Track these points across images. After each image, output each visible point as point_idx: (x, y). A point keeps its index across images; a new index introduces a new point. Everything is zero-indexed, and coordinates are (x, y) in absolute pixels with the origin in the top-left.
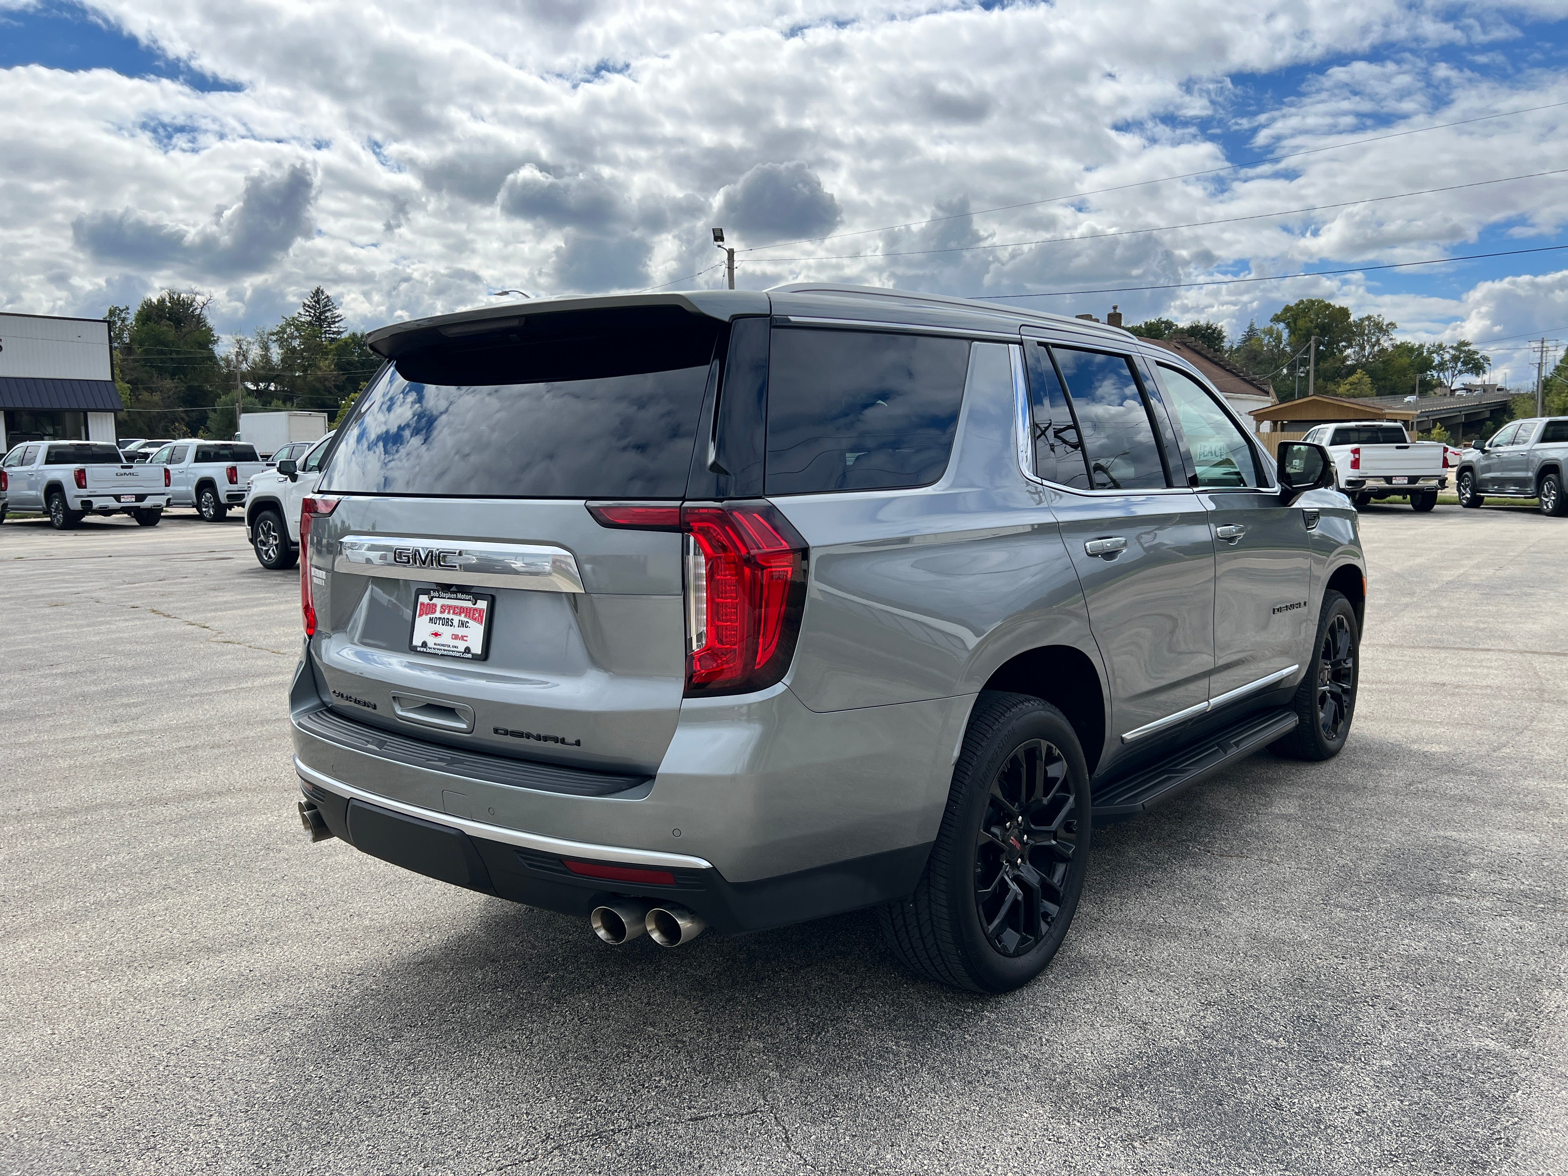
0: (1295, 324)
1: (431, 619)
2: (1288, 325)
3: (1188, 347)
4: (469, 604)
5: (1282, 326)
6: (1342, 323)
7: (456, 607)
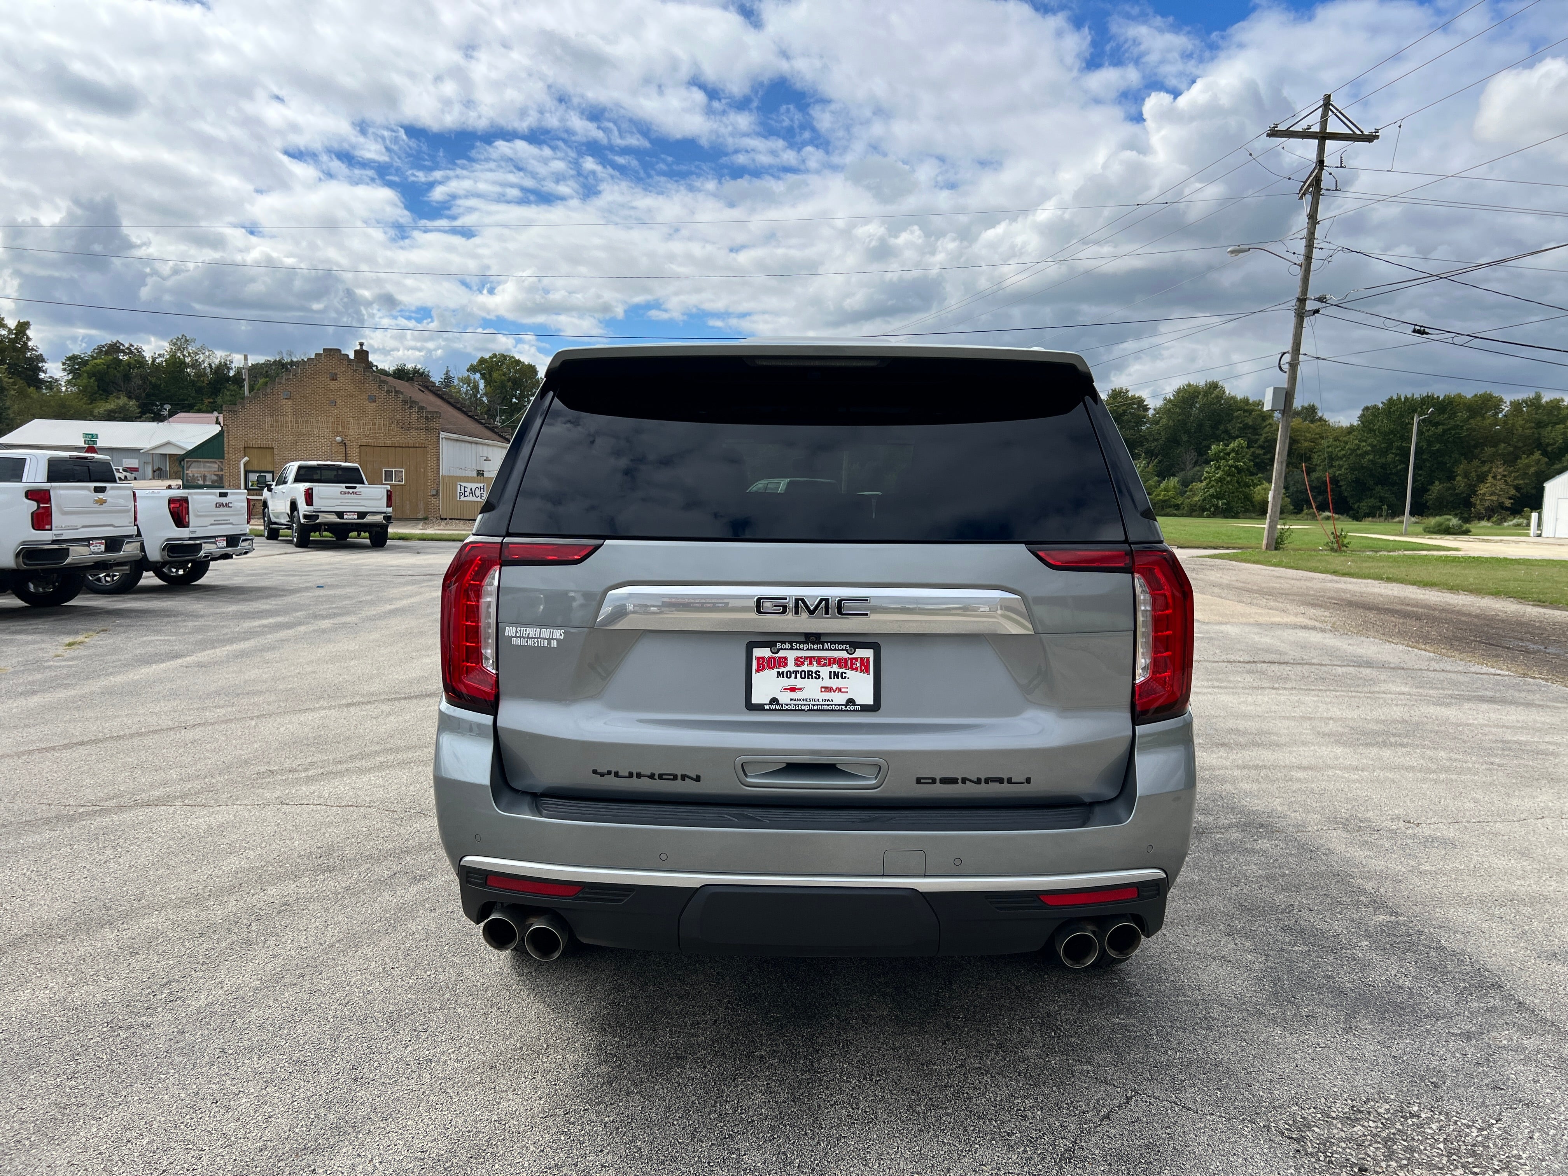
0: (490, 376)
1: (778, 673)
2: (483, 376)
3: (430, 391)
4: (844, 654)
5: (478, 376)
6: (531, 379)
7: (819, 659)
